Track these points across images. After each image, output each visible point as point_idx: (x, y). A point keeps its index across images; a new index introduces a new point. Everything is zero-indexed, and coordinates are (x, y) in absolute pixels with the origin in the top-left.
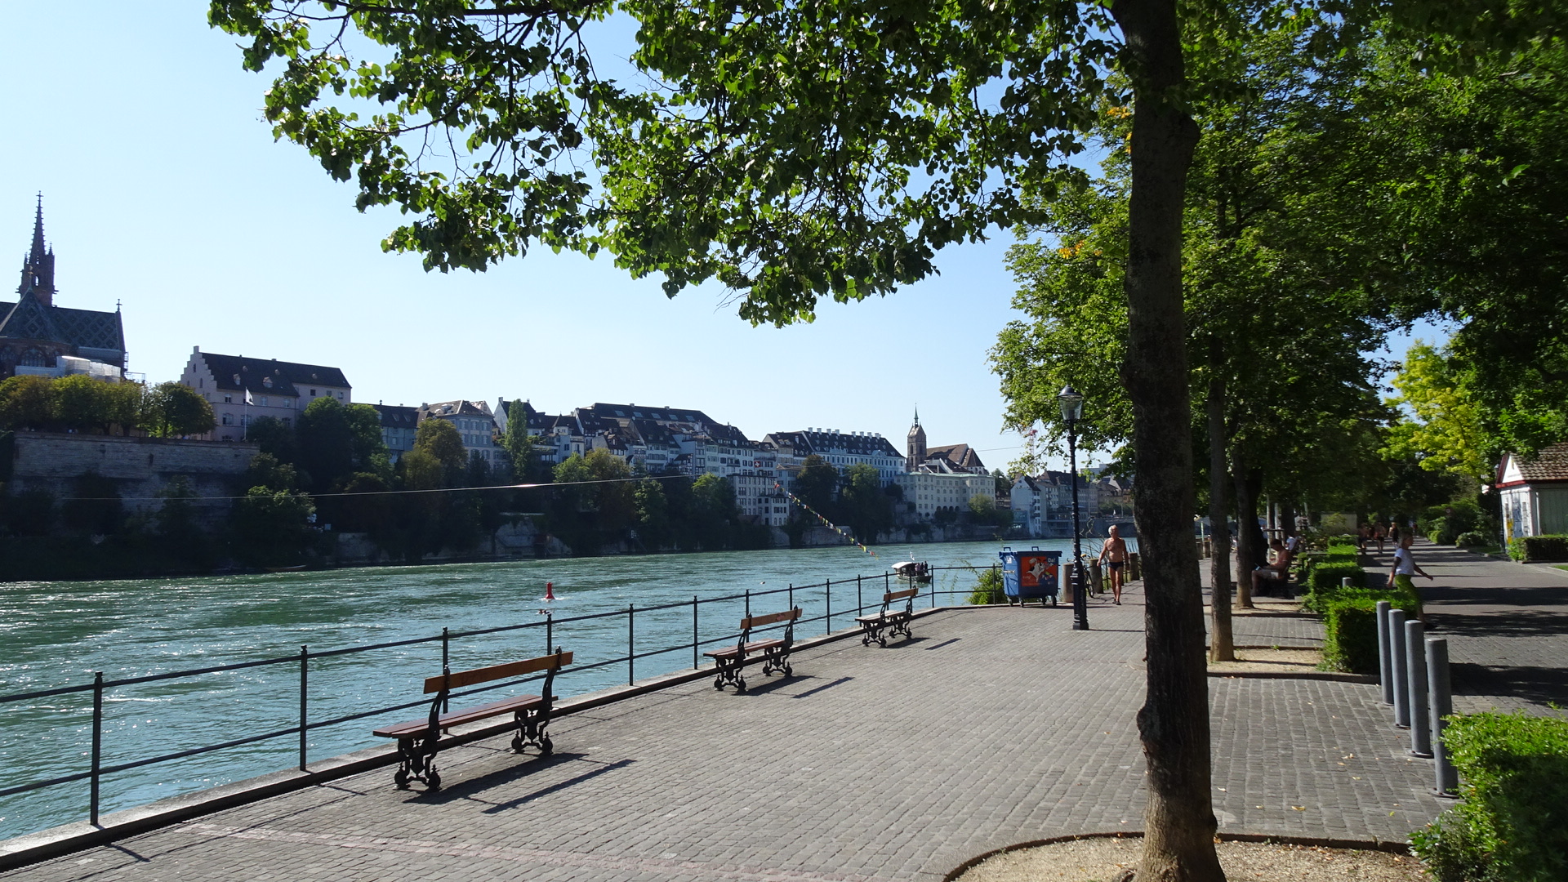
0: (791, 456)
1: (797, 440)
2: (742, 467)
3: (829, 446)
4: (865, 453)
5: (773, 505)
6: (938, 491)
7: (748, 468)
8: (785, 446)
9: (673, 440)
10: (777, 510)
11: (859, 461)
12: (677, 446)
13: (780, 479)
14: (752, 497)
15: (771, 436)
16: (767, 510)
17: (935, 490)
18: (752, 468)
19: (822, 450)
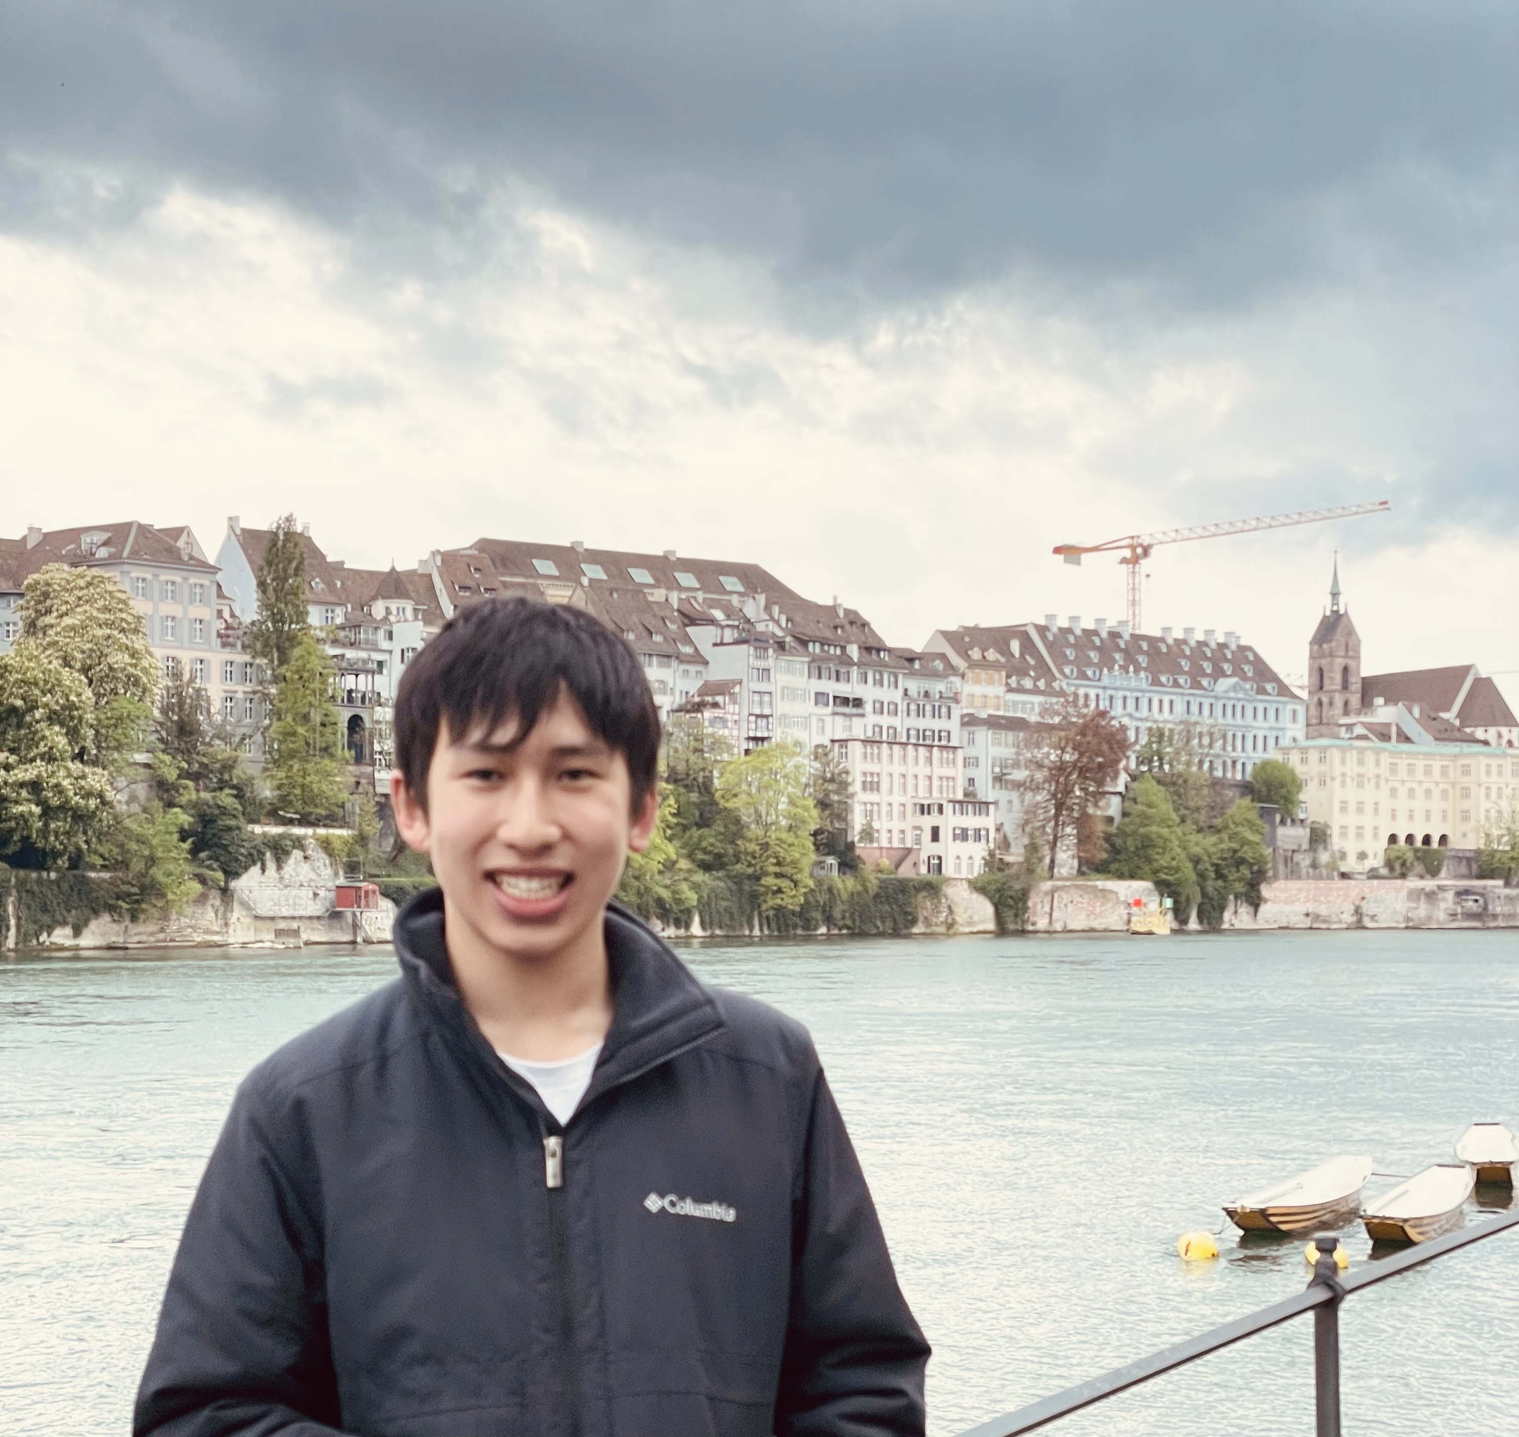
0: (1001, 690)
1: (1015, 646)
2: (872, 719)
3: (1100, 666)
4: (1197, 685)
5: (950, 821)
6: (1393, 792)
7: (885, 720)
8: (984, 664)
9: (688, 641)
10: (962, 835)
11: (1179, 707)
12: (699, 659)
13: (971, 752)
14: (897, 799)
15: (947, 635)
16: (935, 834)
17: (1385, 788)
18: (896, 722)
19: (1083, 676)
